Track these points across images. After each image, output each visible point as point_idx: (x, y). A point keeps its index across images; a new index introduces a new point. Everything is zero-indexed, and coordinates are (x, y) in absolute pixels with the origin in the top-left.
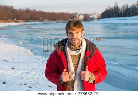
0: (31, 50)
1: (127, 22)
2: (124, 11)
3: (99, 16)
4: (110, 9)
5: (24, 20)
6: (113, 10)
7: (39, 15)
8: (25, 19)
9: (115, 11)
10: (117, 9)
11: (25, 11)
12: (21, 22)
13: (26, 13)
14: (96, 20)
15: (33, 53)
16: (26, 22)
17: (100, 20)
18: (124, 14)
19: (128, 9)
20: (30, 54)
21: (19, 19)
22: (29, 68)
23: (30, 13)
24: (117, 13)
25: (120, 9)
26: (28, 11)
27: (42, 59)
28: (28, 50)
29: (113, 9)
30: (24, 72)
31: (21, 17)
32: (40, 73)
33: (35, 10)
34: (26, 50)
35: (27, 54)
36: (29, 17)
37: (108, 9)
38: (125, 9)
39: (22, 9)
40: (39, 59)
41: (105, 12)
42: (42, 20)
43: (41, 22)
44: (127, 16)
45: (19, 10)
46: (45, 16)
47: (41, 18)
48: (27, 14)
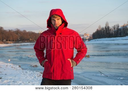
0: (19, 66)
1: (119, 43)
2: (115, 32)
3: (90, 37)
4: (101, 29)
5: (13, 41)
6: (104, 31)
7: (29, 36)
8: (15, 40)
9: (107, 31)
10: (108, 29)
11: (15, 31)
12: (11, 43)
13: (15, 34)
14: (88, 40)
15: (21, 68)
16: (15, 43)
17: (91, 40)
18: (115, 35)
19: (119, 30)
20: (18, 69)
21: (8, 40)
22: (16, 78)
23: (20, 34)
24: (108, 34)
25: (111, 29)
26: (18, 32)
27: (30, 72)
28: (16, 66)
29: (104, 29)
30: (11, 81)
31: (10, 38)
32: (26, 82)
33: (25, 31)
34: (14, 66)
35: (15, 69)
36: (18, 38)
37: (99, 29)
38: (116, 29)
39: (12, 30)
40: (26, 72)
41: (96, 32)
42: (32, 41)
43: (31, 43)
44: (118, 37)
45: (8, 31)
46: (35, 37)
47: (31, 39)
48: (17, 35)
